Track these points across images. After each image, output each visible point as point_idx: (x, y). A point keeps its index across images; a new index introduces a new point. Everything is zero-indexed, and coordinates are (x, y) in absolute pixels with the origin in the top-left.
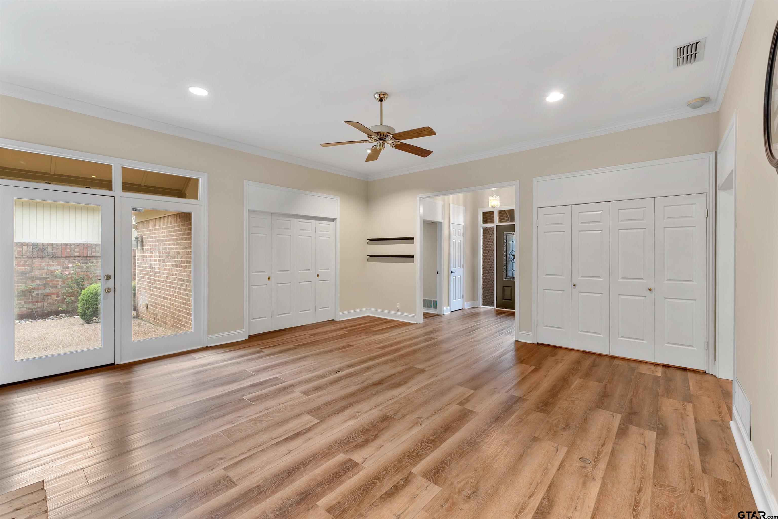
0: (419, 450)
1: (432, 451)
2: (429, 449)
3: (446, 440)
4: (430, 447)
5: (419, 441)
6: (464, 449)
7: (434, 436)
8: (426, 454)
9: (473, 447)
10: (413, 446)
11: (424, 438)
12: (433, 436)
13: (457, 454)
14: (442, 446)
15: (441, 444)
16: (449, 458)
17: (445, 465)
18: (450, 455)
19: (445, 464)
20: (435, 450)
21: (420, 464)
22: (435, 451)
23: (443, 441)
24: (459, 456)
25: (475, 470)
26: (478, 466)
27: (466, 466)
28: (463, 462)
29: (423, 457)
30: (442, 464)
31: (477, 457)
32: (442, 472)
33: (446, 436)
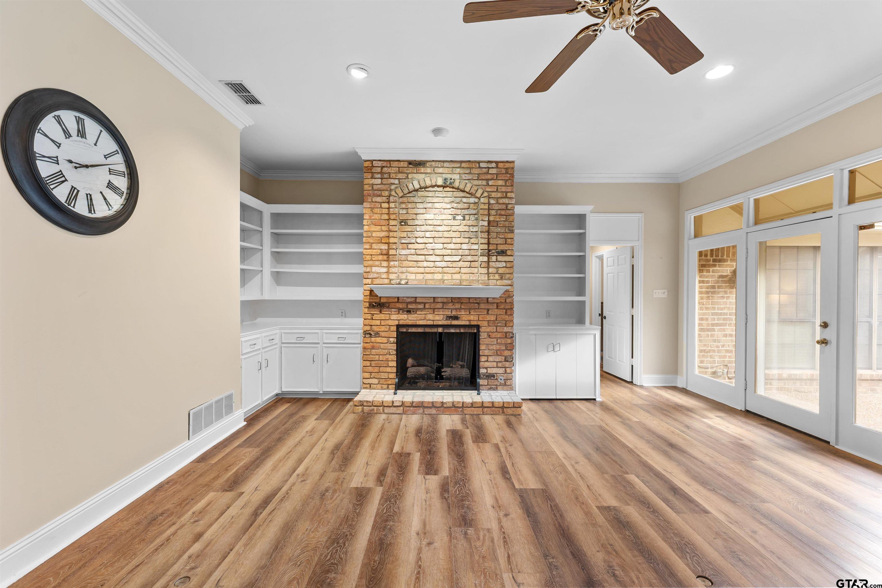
0: (392, 505)
1: (378, 509)
2: (383, 510)
3: (373, 528)
4: (384, 512)
5: (400, 514)
6: (346, 526)
7: (389, 527)
8: (382, 504)
9: (338, 534)
10: (401, 505)
11: (398, 520)
12: (391, 527)
13: (353, 518)
14: (372, 519)
15: (375, 521)
16: (357, 511)
17: (357, 503)
18: (359, 514)
19: (358, 505)
20: (377, 512)
21: (380, 495)
22: (375, 511)
23: (375, 526)
24: (349, 517)
25: (327, 511)
26: (325, 516)
27: (338, 511)
28: (343, 513)
29: (382, 500)
30: (361, 503)
31: (329, 524)
32: (357, 497)
33: (376, 533)
